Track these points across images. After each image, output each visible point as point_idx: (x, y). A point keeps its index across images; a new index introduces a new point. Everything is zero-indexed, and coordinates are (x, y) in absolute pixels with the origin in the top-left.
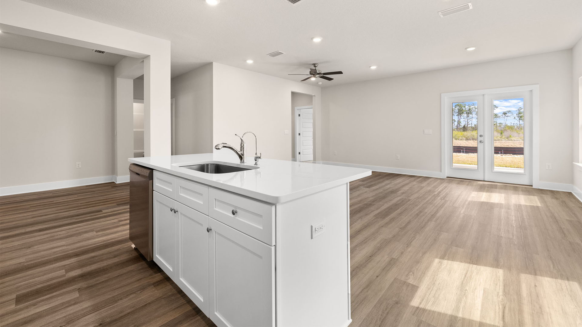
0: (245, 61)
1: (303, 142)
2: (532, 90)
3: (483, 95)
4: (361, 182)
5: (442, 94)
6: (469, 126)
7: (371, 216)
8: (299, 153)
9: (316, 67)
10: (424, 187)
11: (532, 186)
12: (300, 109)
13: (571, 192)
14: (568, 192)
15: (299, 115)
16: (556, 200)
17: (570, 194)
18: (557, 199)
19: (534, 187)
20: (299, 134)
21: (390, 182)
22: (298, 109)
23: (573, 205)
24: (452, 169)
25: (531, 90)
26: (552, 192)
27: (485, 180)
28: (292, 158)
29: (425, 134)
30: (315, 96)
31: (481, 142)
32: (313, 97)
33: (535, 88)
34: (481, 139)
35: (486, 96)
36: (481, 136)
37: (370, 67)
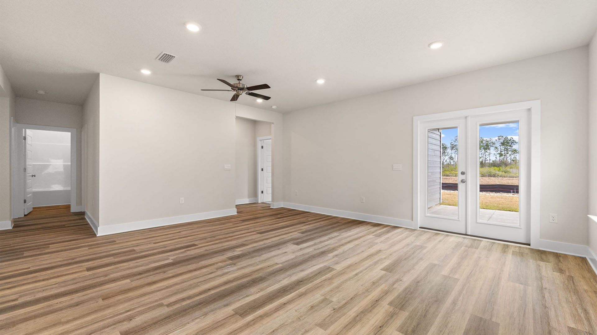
0: (139, 70)
2: (530, 109)
3: (466, 117)
4: (300, 234)
5: (414, 117)
6: (487, 162)
7: (229, 310)
8: (262, 192)
9: (241, 80)
10: (377, 243)
11: (529, 245)
12: (263, 140)
13: (585, 257)
14: (581, 257)
15: (262, 147)
16: (559, 274)
17: (584, 260)
18: (561, 271)
19: (533, 247)
20: (262, 170)
21: (339, 234)
22: (260, 140)
23: (586, 287)
24: (427, 217)
26: (557, 256)
29: (393, 170)
30: (273, 123)
31: (463, 181)
32: (272, 125)
33: (536, 105)
34: (463, 177)
35: (469, 119)
36: (463, 173)
37: (316, 81)
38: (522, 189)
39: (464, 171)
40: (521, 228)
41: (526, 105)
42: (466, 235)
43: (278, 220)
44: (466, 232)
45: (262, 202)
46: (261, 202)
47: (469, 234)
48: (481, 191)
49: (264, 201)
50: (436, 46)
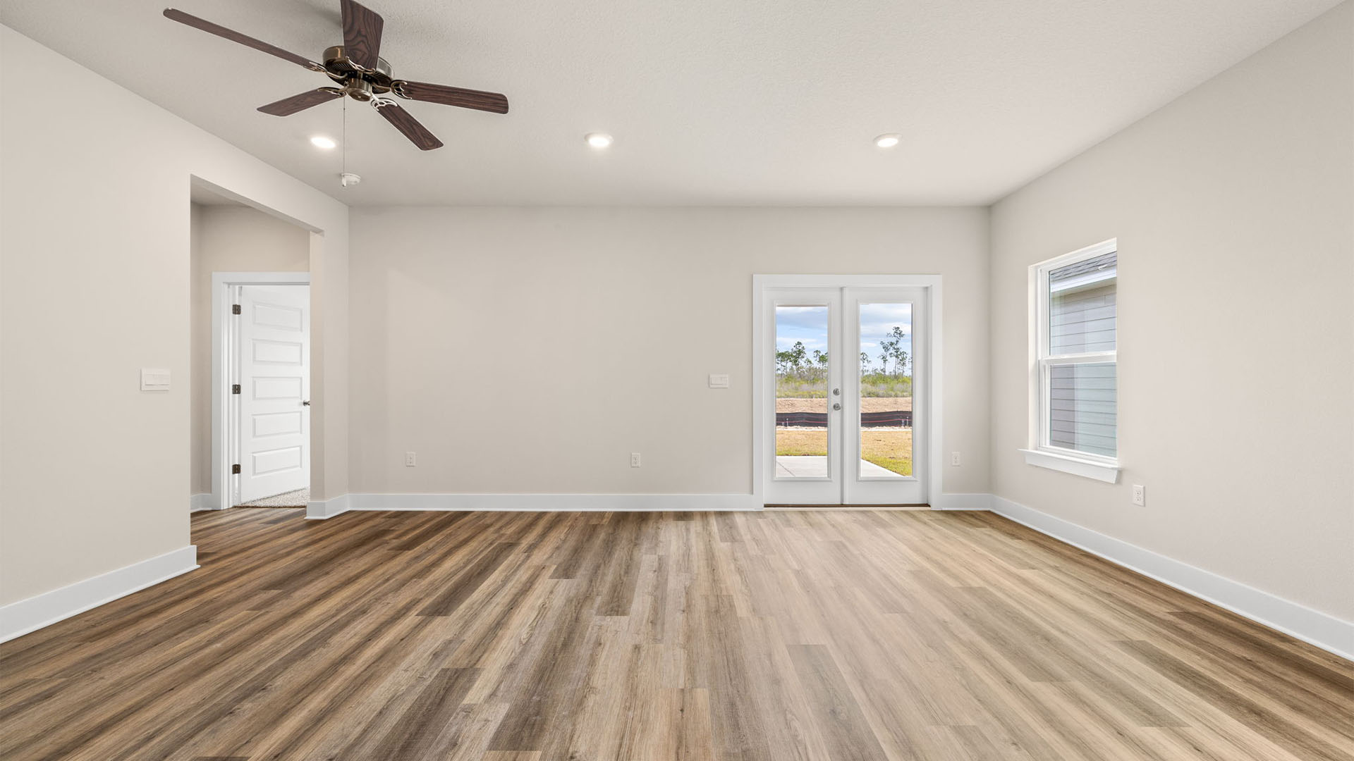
1: (254, 420)
2: (927, 288)
3: (842, 289)
5: (754, 275)
8: (236, 469)
11: (929, 506)
12: (241, 284)
13: (990, 511)
15: (237, 310)
19: (933, 508)
20: (237, 389)
22: (229, 284)
24: (776, 481)
25: (926, 286)
27: (844, 503)
28: (194, 490)
29: (711, 386)
30: (318, 231)
31: (836, 407)
32: (314, 238)
33: (936, 282)
34: (835, 400)
35: (846, 292)
36: (836, 392)
37: (586, 137)
38: (917, 418)
39: (838, 386)
40: (916, 481)
41: (925, 281)
42: (842, 505)
43: (409, 554)
44: (842, 499)
45: (236, 504)
46: (231, 506)
47: (847, 503)
48: (863, 425)
49: (246, 499)
50: (887, 143)
